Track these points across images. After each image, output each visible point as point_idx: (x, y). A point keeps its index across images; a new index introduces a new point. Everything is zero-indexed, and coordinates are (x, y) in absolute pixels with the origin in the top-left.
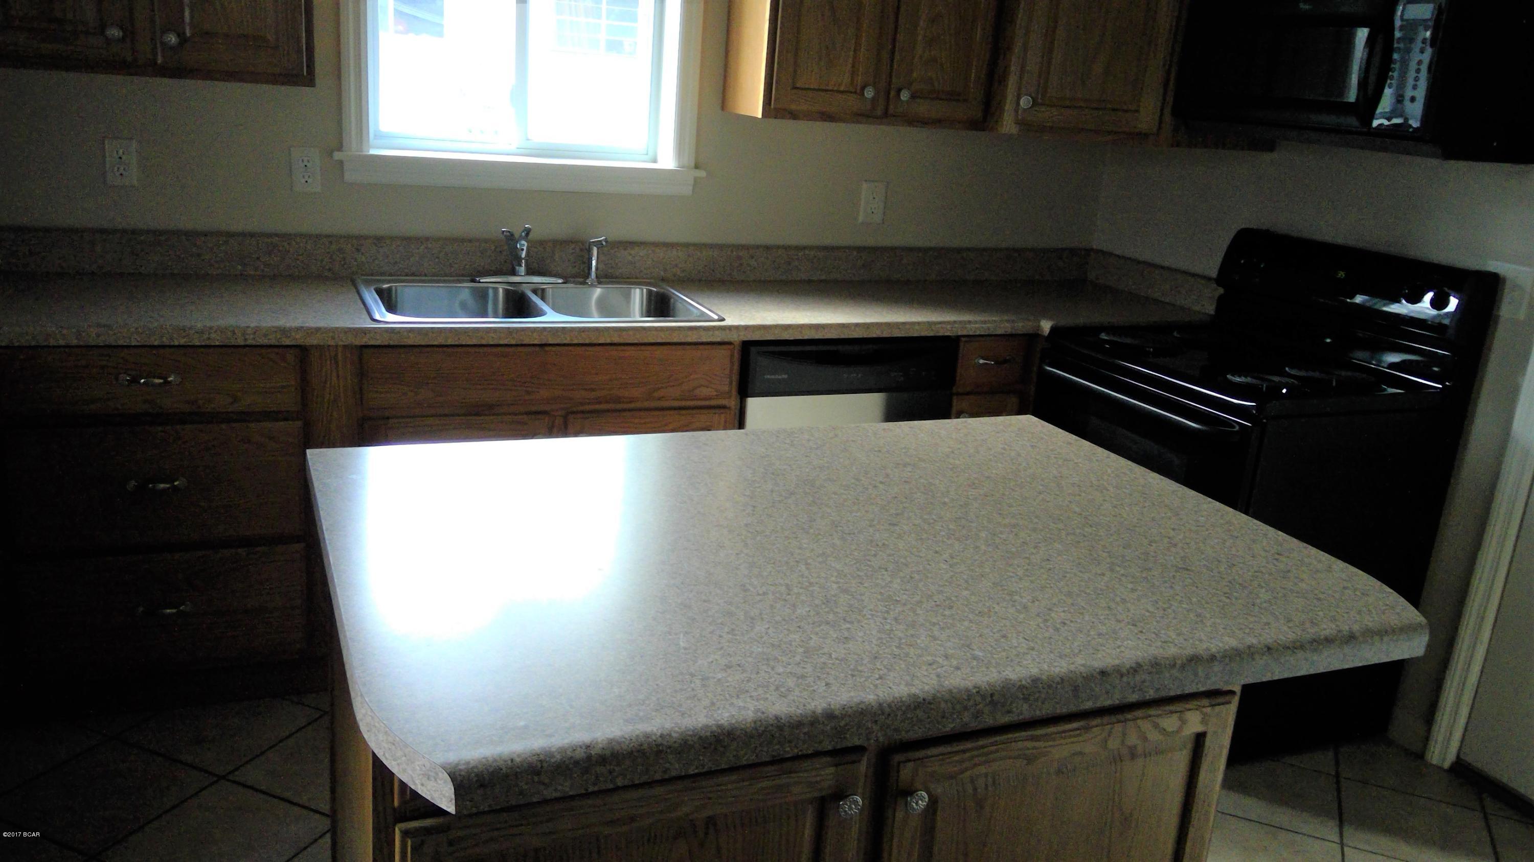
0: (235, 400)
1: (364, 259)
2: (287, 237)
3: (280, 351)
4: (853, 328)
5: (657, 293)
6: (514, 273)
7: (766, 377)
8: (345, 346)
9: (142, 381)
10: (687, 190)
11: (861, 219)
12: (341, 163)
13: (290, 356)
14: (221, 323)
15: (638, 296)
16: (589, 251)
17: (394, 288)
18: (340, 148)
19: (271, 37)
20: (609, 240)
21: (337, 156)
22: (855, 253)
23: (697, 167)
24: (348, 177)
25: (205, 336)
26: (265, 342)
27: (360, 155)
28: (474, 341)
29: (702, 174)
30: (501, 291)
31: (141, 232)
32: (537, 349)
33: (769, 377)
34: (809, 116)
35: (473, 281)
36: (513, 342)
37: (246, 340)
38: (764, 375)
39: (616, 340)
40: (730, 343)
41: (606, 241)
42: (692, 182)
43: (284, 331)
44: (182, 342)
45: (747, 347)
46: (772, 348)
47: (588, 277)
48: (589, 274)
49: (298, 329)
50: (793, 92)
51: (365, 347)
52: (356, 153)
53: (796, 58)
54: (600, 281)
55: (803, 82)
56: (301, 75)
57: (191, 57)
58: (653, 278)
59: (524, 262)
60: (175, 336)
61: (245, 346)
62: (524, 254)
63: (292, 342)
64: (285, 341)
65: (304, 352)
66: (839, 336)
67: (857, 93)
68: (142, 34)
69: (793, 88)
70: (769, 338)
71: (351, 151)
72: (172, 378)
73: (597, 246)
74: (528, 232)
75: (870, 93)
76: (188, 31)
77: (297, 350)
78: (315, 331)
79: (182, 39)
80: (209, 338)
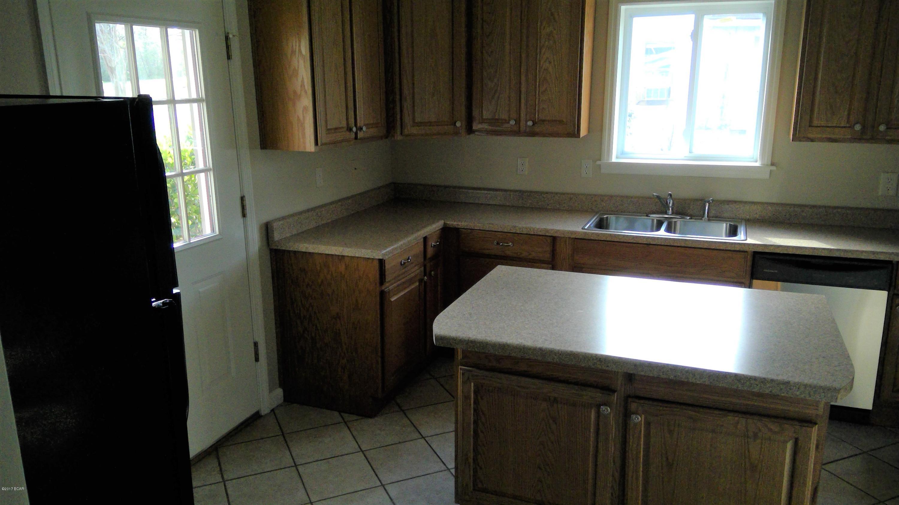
0: (530, 254)
1: (605, 204)
3: (546, 237)
4: (821, 251)
5: (734, 225)
6: (666, 213)
7: (764, 270)
8: (569, 238)
9: (501, 244)
10: (767, 176)
11: (880, 194)
12: (600, 165)
13: (549, 240)
14: (528, 226)
15: (724, 227)
16: (704, 204)
17: (609, 217)
18: (600, 159)
19: (565, 120)
20: (715, 198)
21: (598, 163)
23: (773, 164)
24: (603, 171)
26: (541, 234)
27: (607, 162)
29: (774, 168)
32: (646, 246)
33: (766, 270)
34: (821, 140)
35: (647, 216)
36: (635, 242)
37: (534, 232)
38: (764, 269)
39: (683, 245)
40: (746, 252)
41: (713, 199)
42: (769, 171)
43: (547, 231)
44: (514, 231)
45: (755, 254)
46: (768, 257)
47: (703, 217)
49: (552, 230)
50: (810, 129)
51: (576, 238)
52: (606, 161)
53: (812, 111)
54: (710, 219)
55: (815, 123)
56: (575, 134)
57: (537, 129)
58: (742, 219)
59: (671, 208)
60: (512, 229)
61: (534, 235)
62: (671, 205)
63: (550, 235)
64: (547, 234)
65: (554, 239)
66: (811, 254)
67: (852, 127)
68: (522, 123)
69: (810, 126)
70: (767, 251)
71: (604, 161)
72: (510, 244)
73: (707, 202)
74: (671, 195)
75: (858, 127)
76: (537, 120)
77: (551, 238)
78: (557, 231)
79: (534, 123)
80: (522, 231)
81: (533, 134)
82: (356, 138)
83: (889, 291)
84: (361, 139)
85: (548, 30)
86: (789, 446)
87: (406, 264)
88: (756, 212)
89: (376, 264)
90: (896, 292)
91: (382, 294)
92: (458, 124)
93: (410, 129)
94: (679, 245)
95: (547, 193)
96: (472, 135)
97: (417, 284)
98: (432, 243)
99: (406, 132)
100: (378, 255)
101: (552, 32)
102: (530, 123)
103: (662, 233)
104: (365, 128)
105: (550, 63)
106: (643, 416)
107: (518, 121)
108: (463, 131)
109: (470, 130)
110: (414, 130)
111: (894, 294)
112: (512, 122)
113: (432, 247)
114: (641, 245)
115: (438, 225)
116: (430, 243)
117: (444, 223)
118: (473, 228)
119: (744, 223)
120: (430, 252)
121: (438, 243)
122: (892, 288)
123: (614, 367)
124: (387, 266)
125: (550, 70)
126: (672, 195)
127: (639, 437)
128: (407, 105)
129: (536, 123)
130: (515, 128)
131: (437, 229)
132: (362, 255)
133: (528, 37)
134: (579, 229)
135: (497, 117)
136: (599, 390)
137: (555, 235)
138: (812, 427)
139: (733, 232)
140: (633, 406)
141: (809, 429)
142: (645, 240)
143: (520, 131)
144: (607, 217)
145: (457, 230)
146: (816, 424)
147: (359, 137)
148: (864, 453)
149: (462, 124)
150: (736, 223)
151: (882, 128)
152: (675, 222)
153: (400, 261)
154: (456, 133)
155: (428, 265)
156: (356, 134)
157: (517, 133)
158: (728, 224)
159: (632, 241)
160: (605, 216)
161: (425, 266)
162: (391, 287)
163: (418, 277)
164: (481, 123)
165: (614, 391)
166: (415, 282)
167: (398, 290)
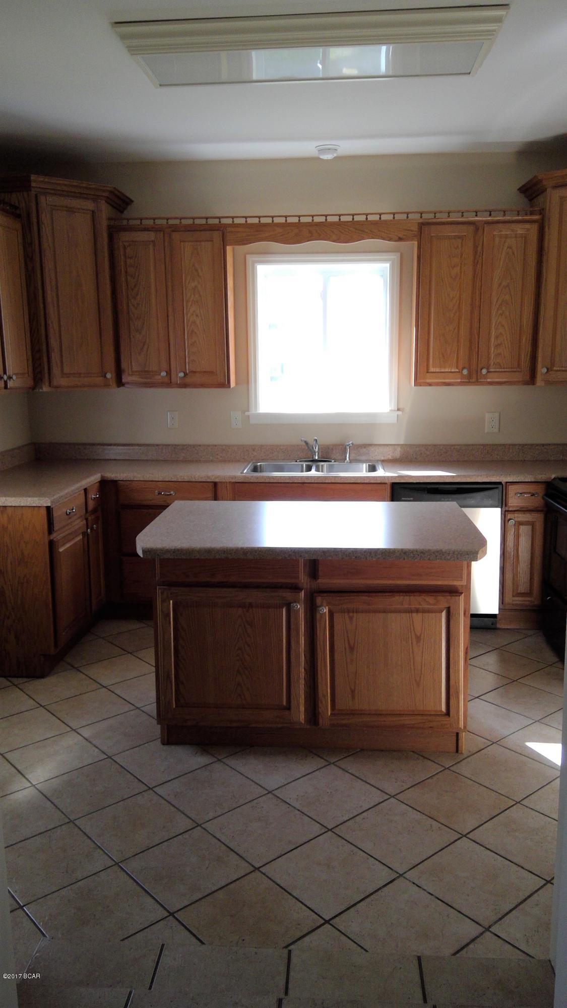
1: (256, 453)
2: (228, 446)
3: (207, 484)
5: (372, 465)
8: (230, 482)
9: (162, 494)
10: (394, 420)
11: (486, 431)
12: (248, 416)
13: (211, 486)
14: (190, 473)
15: (365, 466)
16: (345, 449)
18: (248, 411)
19: (217, 371)
20: (354, 443)
21: (247, 413)
22: (482, 447)
23: (398, 410)
24: (251, 421)
25: (182, 478)
26: (202, 480)
28: (275, 481)
29: (400, 413)
30: (304, 465)
31: (178, 445)
32: (301, 484)
34: (437, 384)
35: (296, 462)
37: (195, 479)
38: (402, 497)
41: (352, 444)
42: (396, 416)
43: (209, 477)
44: (175, 480)
45: (394, 485)
46: (404, 486)
48: (346, 459)
49: (213, 476)
50: (427, 374)
51: (236, 483)
52: (255, 412)
53: (428, 359)
54: (351, 461)
55: (432, 370)
56: (225, 384)
57: (188, 380)
58: (379, 460)
59: (317, 454)
60: (173, 478)
61: (196, 482)
62: (317, 450)
63: (211, 481)
64: (209, 480)
65: (215, 484)
66: (438, 481)
67: (460, 372)
68: (173, 373)
69: (427, 372)
70: (402, 481)
71: (252, 411)
72: (172, 493)
73: (348, 446)
74: (316, 440)
75: (465, 372)
76: (187, 372)
77: (213, 484)
78: (218, 477)
79: (186, 374)
80: (184, 479)
81: (184, 385)
82: (6, 387)
83: (502, 508)
84: (11, 388)
85: (193, 285)
86: (444, 614)
87: (72, 514)
88: (389, 454)
89: (44, 512)
90: (507, 509)
91: (52, 545)
92: (109, 376)
93: (59, 380)
94: (330, 482)
95: (200, 446)
96: (122, 388)
97: (81, 537)
98: (93, 495)
99: (55, 383)
100: (46, 502)
101: (196, 287)
102: (182, 375)
103: (313, 473)
104: (15, 377)
105: (197, 316)
106: (327, 607)
107: (169, 373)
108: (113, 383)
109: (120, 383)
110: (64, 382)
111: (505, 511)
112: (164, 374)
113: (92, 499)
114: (297, 485)
115: (95, 478)
116: (90, 496)
117: (102, 475)
118: (132, 479)
119: (380, 463)
120: (91, 505)
121: (98, 496)
122: (504, 506)
123: (306, 555)
124: (56, 514)
125: (198, 322)
126: (318, 441)
127: (325, 627)
128: (55, 357)
129: (187, 374)
130: (167, 380)
131: (96, 482)
132: (28, 503)
133: (173, 291)
134: (239, 474)
135: (146, 369)
136: (288, 590)
137: (217, 480)
138: (460, 596)
139: (373, 469)
140: (319, 600)
141: (457, 598)
142: (300, 479)
143: (171, 382)
144: (261, 465)
145: (114, 483)
146: (462, 593)
147: (8, 387)
148: (497, 649)
149: (112, 376)
150: (374, 463)
151: (484, 371)
152: (322, 466)
153: (65, 511)
154: (107, 385)
155: (90, 518)
156: (6, 383)
157: (169, 384)
158: (367, 465)
159: (288, 481)
160: (259, 464)
161: (87, 519)
162: (59, 537)
163: (81, 531)
164: (132, 375)
165: (300, 589)
166: (79, 535)
167: (66, 539)
